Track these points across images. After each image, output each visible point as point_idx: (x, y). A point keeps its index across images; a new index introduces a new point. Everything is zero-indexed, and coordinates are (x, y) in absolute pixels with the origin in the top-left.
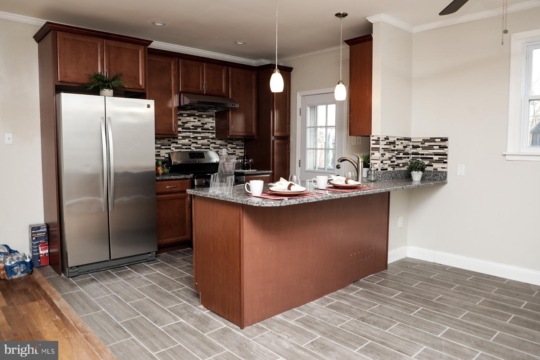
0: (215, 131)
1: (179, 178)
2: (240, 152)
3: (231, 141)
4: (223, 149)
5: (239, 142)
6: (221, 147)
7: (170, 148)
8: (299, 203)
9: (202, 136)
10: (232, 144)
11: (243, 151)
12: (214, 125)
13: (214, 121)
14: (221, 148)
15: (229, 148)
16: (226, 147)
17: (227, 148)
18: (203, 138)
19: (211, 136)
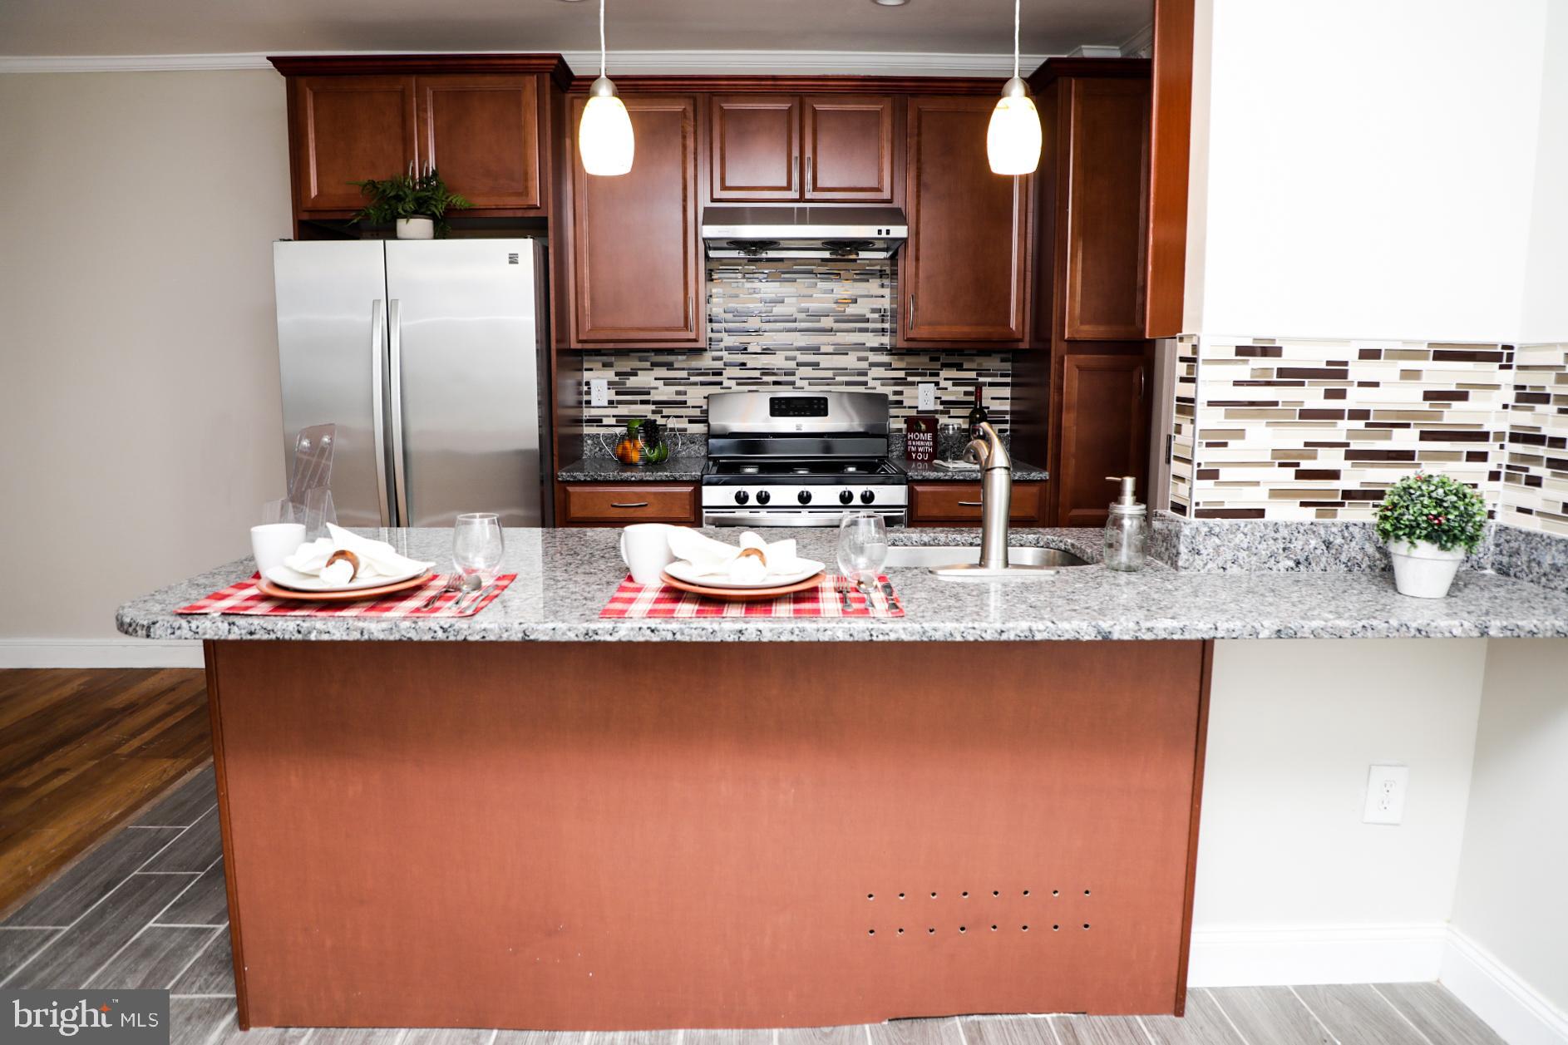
0: (887, 326)
1: (651, 479)
2: (993, 398)
3: (955, 359)
4: (920, 385)
5: (993, 363)
6: (910, 379)
7: (720, 383)
8: (249, 637)
9: (836, 342)
10: (960, 367)
11: (1006, 392)
12: (886, 304)
13: (887, 292)
14: (912, 384)
15: (943, 384)
16: (935, 379)
17: (937, 384)
18: (841, 351)
19: (873, 341)
